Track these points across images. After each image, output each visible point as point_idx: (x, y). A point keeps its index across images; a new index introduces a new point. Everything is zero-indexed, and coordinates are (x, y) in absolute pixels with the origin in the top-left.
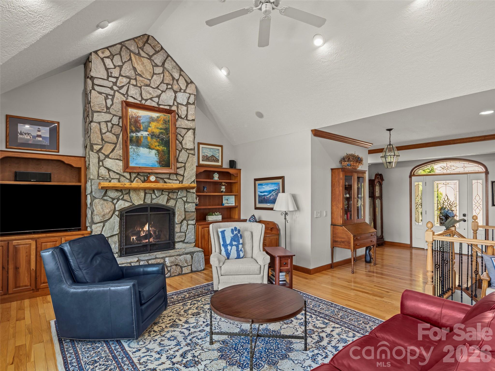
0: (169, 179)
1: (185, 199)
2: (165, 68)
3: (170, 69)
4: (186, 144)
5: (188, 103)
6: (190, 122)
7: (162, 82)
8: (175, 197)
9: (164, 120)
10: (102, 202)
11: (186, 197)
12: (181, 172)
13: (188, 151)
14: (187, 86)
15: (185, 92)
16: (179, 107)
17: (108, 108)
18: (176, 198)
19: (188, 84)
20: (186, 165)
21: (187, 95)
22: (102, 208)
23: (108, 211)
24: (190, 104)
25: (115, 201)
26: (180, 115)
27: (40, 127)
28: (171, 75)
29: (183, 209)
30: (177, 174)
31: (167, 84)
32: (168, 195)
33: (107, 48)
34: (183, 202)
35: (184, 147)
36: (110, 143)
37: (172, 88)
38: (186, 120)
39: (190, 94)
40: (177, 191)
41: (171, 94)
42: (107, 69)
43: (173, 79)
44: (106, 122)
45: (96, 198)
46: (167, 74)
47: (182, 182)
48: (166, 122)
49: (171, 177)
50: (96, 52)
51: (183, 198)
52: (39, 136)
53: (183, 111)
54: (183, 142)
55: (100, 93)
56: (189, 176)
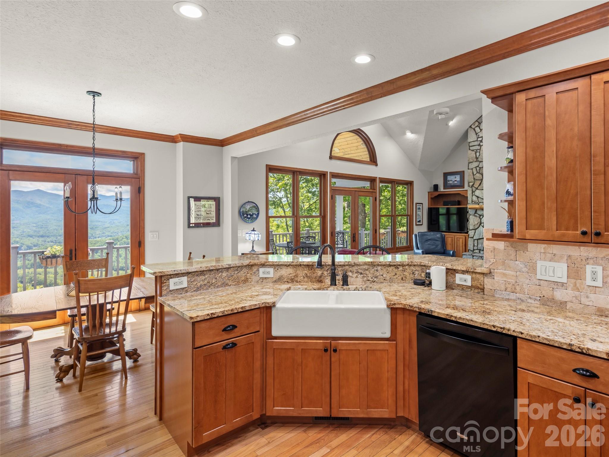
10: (474, 217)
17: (477, 158)
22: (474, 221)
23: (476, 223)
25: (481, 217)
27: (456, 176)
33: (477, 121)
36: (478, 180)
42: (476, 134)
44: (476, 167)
45: (471, 215)
50: (470, 127)
52: (456, 181)
55: (473, 151)
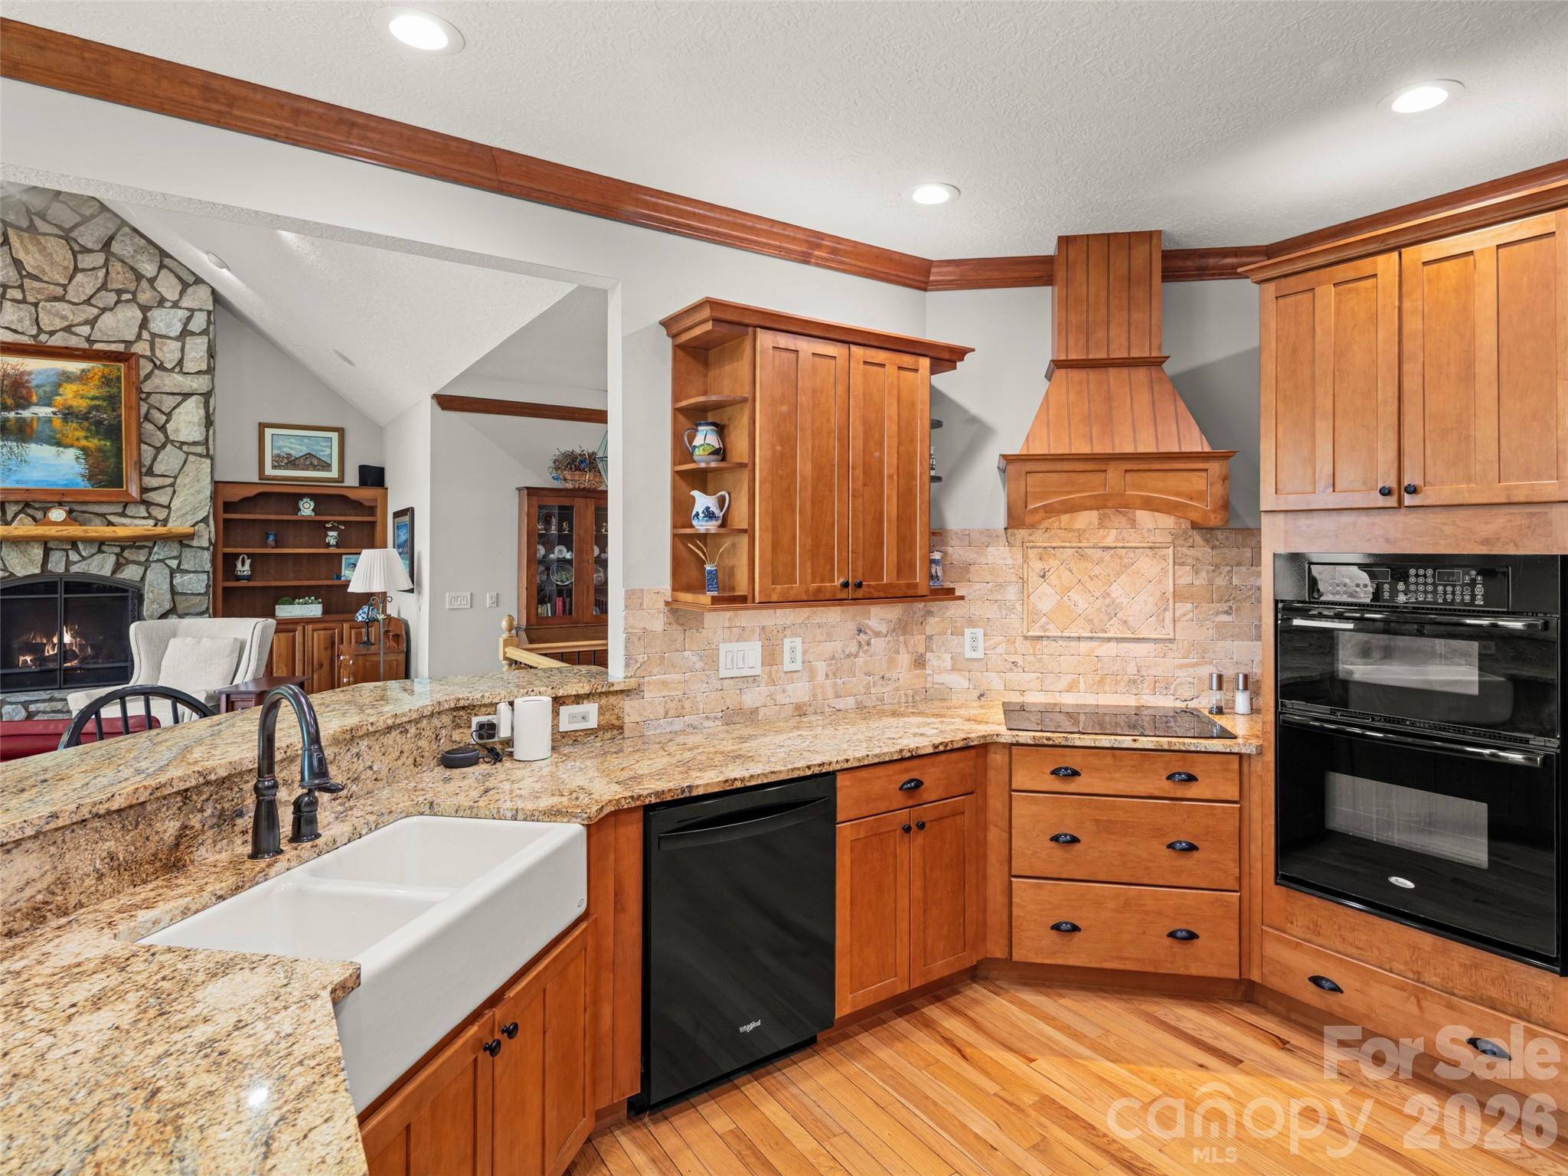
0: (123, 515)
1: (174, 563)
2: (114, 255)
3: (127, 255)
4: (177, 431)
5: (185, 333)
6: (190, 377)
7: (104, 287)
8: (143, 559)
9: (103, 376)
11: (179, 557)
12: (161, 497)
13: (185, 448)
14: (182, 293)
15: (176, 305)
16: (157, 345)
18: (147, 560)
19: (185, 286)
20: (178, 481)
21: (182, 314)
24: (193, 334)
26: (158, 363)
28: (132, 269)
29: (166, 586)
30: (148, 504)
31: (119, 292)
32: (116, 554)
34: (167, 571)
35: (171, 438)
37: (134, 300)
38: (178, 373)
39: (192, 311)
40: (150, 544)
41: (130, 314)
43: (139, 277)
46: (116, 267)
47: (165, 522)
48: (107, 381)
49: (130, 511)
51: (167, 561)
53: (168, 353)
54: (170, 427)
56: (188, 508)
